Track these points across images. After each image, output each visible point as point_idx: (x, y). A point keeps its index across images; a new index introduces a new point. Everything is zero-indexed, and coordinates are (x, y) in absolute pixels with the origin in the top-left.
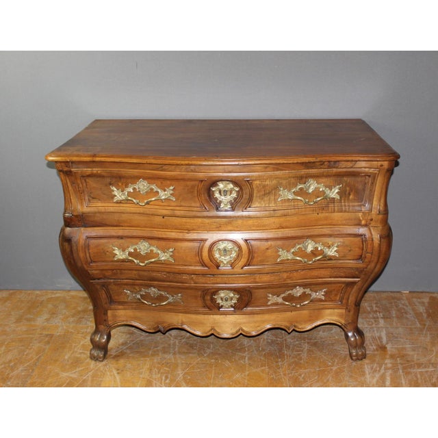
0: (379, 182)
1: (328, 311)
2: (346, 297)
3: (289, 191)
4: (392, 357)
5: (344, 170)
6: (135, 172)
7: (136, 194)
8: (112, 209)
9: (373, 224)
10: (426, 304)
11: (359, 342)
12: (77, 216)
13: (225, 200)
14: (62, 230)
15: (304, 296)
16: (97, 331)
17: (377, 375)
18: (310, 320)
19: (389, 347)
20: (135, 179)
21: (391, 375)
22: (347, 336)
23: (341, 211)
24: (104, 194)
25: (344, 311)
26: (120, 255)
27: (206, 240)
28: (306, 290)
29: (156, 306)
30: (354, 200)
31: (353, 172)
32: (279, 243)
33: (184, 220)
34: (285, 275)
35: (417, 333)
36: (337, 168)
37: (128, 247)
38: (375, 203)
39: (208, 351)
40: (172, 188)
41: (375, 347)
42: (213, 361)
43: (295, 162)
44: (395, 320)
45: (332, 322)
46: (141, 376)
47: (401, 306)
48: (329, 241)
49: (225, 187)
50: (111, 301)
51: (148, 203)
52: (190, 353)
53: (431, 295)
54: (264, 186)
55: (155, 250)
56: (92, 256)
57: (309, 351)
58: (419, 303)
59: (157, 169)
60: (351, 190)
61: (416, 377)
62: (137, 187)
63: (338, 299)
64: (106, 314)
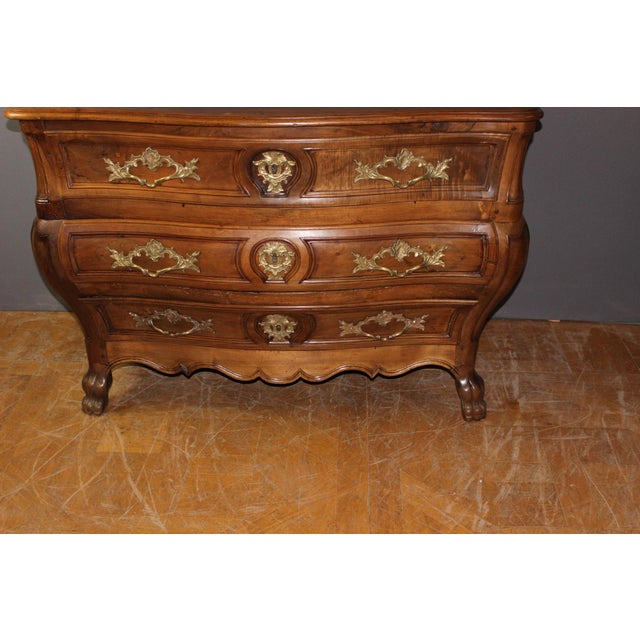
0: (510, 153)
1: (430, 348)
2: (456, 327)
3: (371, 167)
4: (525, 417)
5: (457, 135)
6: (139, 136)
7: (140, 170)
8: (106, 193)
9: (499, 218)
10: (585, 341)
11: (475, 395)
12: (55, 203)
13: (274, 180)
14: (35, 224)
15: (394, 325)
16: (91, 372)
17: (501, 444)
18: (403, 361)
19: (522, 402)
20: (139, 147)
21: (521, 443)
22: (458, 385)
23: (451, 199)
24: (95, 170)
25: (454, 348)
26: (120, 260)
27: (247, 240)
28: (396, 316)
29: (176, 336)
30: (470, 182)
31: (470, 138)
32: (357, 245)
33: (214, 210)
34: (365, 294)
35: (566, 382)
36: (445, 132)
37: (132, 250)
38: (503, 186)
39: (255, 402)
40: (194, 161)
41: (501, 403)
42: (261, 417)
43: (380, 122)
44: (535, 362)
45: (436, 363)
46: (155, 437)
47: (545, 342)
48: (432, 243)
49: (274, 160)
50: (112, 329)
51: (159, 184)
52: (228, 405)
53: (594, 326)
54: (333, 160)
55: (172, 254)
56: (79, 262)
57: (402, 405)
58: (574, 337)
59: (172, 133)
60: (466, 166)
61: (559, 448)
62: (142, 159)
63: (445, 329)
64: (103, 347)
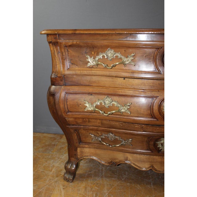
6: (105, 42)
8: (85, 72)
12: (60, 77)
16: (69, 162)
24: (81, 61)
26: (89, 107)
29: (112, 147)
37: (95, 102)
50: (80, 141)
55: (116, 104)
56: (69, 107)
62: (105, 55)
64: (76, 150)
